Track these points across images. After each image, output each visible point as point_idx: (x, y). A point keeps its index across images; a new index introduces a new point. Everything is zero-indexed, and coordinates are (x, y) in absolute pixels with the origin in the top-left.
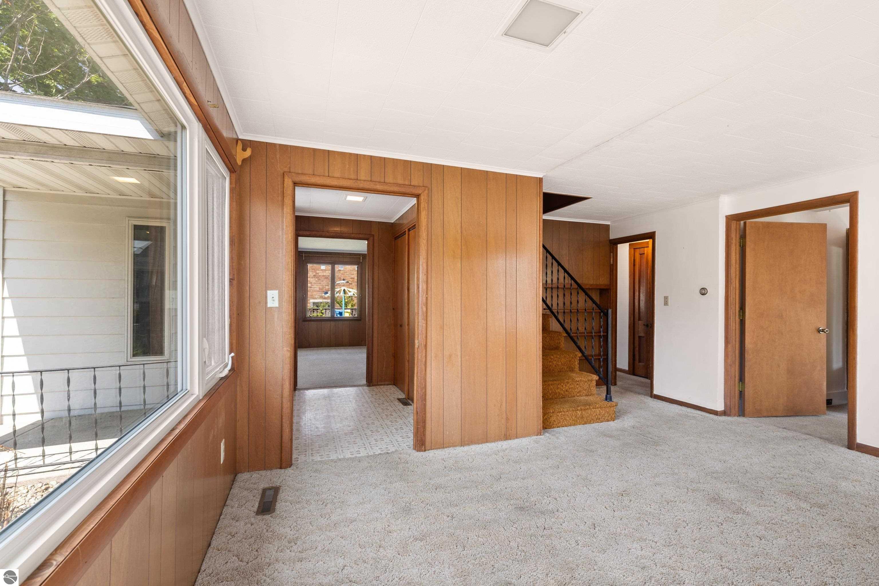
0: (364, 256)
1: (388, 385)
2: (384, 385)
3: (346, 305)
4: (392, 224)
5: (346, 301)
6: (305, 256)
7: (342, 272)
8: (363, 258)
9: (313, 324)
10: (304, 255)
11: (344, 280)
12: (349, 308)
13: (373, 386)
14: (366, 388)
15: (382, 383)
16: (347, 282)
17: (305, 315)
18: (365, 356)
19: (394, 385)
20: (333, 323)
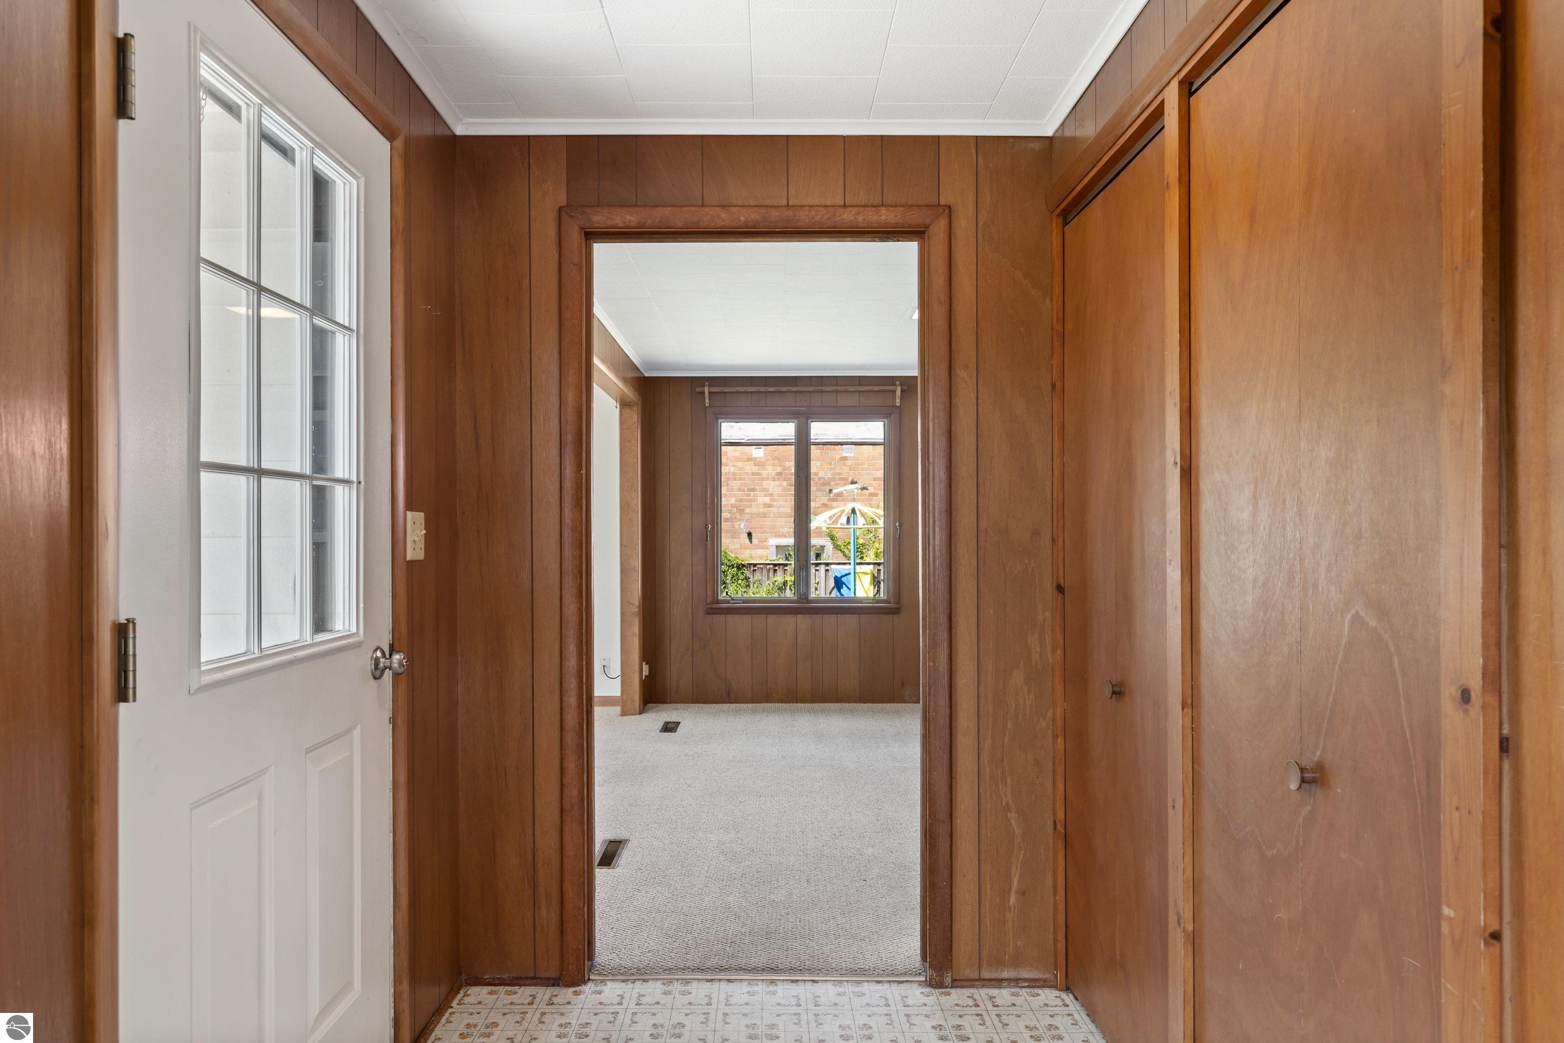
0: (907, 384)
1: (1034, 983)
2: (1016, 982)
3: (862, 552)
4: (1049, 141)
5: (861, 541)
6: (710, 393)
7: (849, 463)
8: (902, 391)
9: (741, 625)
10: (706, 390)
11: (853, 483)
12: (867, 560)
13: (957, 983)
14: (917, 994)
15: (1005, 975)
16: (864, 488)
17: (715, 593)
18: (914, 751)
19: (1067, 989)
20: (803, 621)
